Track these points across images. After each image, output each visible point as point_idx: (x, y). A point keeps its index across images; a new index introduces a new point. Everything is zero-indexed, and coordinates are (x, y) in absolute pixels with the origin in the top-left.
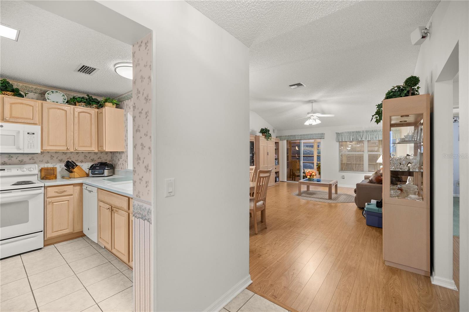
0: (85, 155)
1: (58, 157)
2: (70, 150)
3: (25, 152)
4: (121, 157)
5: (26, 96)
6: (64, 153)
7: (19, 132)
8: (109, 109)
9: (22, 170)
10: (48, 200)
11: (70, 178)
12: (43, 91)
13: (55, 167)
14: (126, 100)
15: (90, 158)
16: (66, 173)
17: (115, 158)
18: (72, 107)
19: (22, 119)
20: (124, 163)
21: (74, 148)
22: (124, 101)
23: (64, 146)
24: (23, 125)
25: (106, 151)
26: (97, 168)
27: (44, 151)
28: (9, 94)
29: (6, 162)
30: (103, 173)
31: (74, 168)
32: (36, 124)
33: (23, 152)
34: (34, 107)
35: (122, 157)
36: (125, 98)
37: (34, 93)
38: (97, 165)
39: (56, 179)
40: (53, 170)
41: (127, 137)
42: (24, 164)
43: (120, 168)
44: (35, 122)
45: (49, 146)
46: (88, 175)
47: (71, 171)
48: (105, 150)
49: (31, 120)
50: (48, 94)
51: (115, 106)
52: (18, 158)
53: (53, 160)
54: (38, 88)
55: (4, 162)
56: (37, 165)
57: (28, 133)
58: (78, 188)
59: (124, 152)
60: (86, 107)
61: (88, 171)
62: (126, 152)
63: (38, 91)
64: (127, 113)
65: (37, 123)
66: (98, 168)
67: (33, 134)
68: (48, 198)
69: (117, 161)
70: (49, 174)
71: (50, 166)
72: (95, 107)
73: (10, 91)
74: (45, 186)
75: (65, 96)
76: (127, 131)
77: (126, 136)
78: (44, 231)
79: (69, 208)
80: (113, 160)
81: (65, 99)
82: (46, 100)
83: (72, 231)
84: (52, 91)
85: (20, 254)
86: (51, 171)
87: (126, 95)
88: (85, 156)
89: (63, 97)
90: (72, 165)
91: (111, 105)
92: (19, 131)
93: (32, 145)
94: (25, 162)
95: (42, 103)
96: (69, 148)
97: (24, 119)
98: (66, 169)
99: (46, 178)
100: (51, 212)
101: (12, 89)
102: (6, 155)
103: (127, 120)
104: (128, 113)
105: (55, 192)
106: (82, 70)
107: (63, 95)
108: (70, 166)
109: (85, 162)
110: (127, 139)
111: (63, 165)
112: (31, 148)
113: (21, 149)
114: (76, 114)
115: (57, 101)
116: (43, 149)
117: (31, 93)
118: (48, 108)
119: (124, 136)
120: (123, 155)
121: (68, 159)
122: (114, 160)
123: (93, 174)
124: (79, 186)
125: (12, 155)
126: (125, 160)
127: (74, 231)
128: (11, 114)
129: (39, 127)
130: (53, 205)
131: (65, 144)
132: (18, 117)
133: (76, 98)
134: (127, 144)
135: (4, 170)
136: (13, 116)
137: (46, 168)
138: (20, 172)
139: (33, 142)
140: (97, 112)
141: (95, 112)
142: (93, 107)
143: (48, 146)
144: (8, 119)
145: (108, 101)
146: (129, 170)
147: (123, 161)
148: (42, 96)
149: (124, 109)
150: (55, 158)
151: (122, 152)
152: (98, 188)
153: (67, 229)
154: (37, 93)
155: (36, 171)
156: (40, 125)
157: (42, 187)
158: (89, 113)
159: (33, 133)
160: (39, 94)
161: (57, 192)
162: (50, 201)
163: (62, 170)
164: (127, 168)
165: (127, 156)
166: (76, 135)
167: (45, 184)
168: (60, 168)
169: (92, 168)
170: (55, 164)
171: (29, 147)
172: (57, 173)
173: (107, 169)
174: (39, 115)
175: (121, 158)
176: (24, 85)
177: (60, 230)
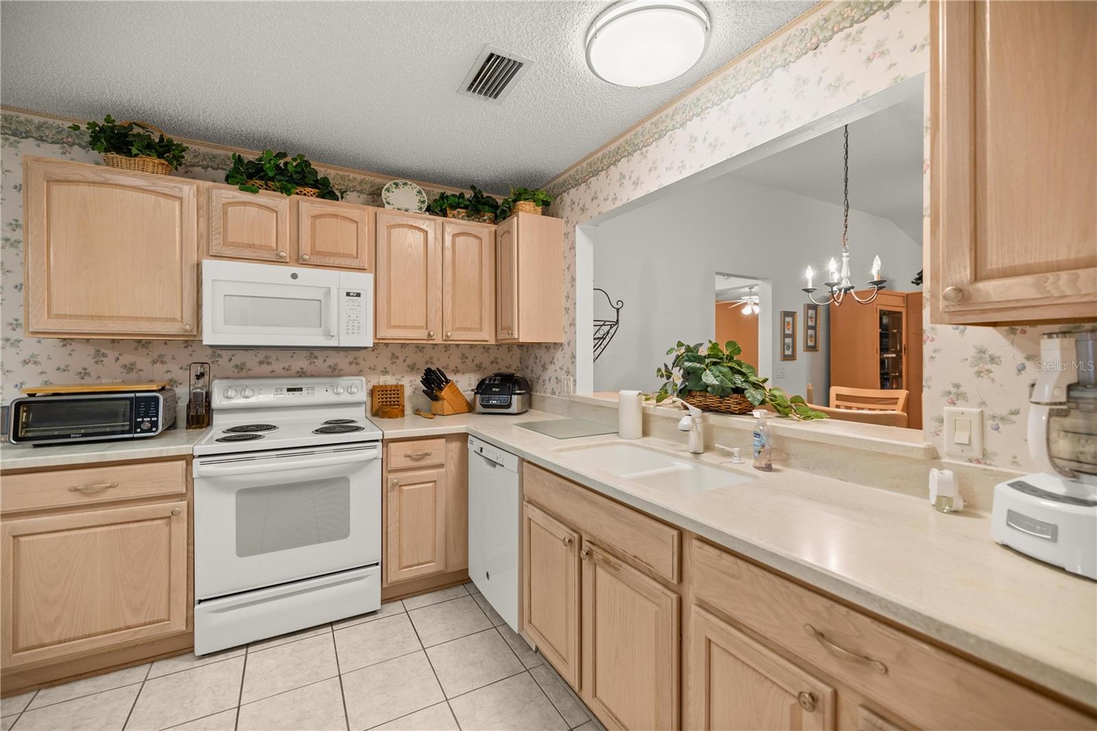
0: (463, 354)
1: (406, 357)
2: (434, 340)
3: (341, 345)
4: (553, 358)
5: (342, 198)
6: (420, 348)
7: (328, 291)
8: (527, 218)
9: (335, 391)
10: (391, 476)
11: (435, 415)
12: (376, 187)
13: (400, 383)
14: (569, 189)
15: (473, 360)
16: (424, 400)
17: (531, 362)
18: (440, 219)
19: (336, 256)
20: (563, 376)
21: (444, 335)
22: (565, 194)
23: (421, 327)
24: (338, 272)
25: (521, 341)
26: (494, 389)
27: (381, 341)
28: (309, 195)
29: (304, 370)
30: (509, 406)
31: (441, 389)
32: (362, 270)
33: (336, 344)
34: (359, 224)
35: (555, 360)
36: (567, 183)
37: (358, 192)
38: (494, 380)
39: (403, 416)
40: (396, 392)
41: (574, 298)
42: (340, 376)
43: (551, 391)
44: (361, 266)
45: (390, 328)
46: (471, 408)
47: (435, 396)
48: (518, 338)
49: (354, 258)
50: (388, 191)
51: (539, 209)
52: (327, 359)
53: (397, 366)
54: (367, 178)
55: (301, 371)
56: (364, 379)
57: (348, 294)
58: (455, 446)
59: (561, 344)
60: (469, 220)
61: (473, 396)
62: (569, 344)
63: (367, 187)
64: (574, 227)
65: (366, 268)
66: (497, 390)
67: (358, 295)
68: (390, 472)
69: (538, 369)
70: (388, 403)
71: (389, 380)
72: (490, 219)
73: (311, 184)
74: (385, 438)
75: (423, 193)
76: (574, 280)
77: (570, 297)
78: (383, 564)
79: (435, 502)
80: (527, 368)
81: (424, 202)
82: (384, 207)
83: (442, 568)
84: (395, 184)
85: (331, 624)
86: (393, 396)
87: (571, 172)
88: (464, 357)
89: (418, 198)
90: (438, 381)
91: (532, 209)
92: (329, 288)
93: (356, 325)
94: (341, 370)
95: (376, 214)
96: (432, 333)
97: (340, 257)
98: (424, 391)
99: (383, 412)
100: (398, 512)
101: (315, 179)
102: (305, 353)
103: (574, 248)
104: (576, 226)
105: (405, 456)
106: (477, 86)
107: (419, 192)
108: (434, 382)
109: (464, 373)
110: (575, 304)
111: (417, 380)
112: (353, 333)
113: (332, 336)
114: (448, 239)
115: (407, 207)
116: (378, 337)
117: (352, 193)
118: (387, 227)
119: (564, 298)
120: (559, 354)
121: (427, 363)
122: (530, 368)
123: (484, 406)
124: (460, 441)
125: (316, 353)
126: (565, 369)
127: (446, 567)
128: (313, 245)
129: (369, 277)
130: (400, 492)
131: (423, 324)
132: (328, 253)
133: (448, 196)
134: (574, 319)
135: (300, 389)
136: (317, 250)
137: (382, 386)
138: (329, 397)
139: (357, 317)
140: (493, 233)
141: (490, 232)
142: (485, 221)
143: (387, 328)
144: (307, 257)
145: (523, 197)
146: (578, 397)
147: (558, 369)
148: (375, 197)
149: (562, 218)
150: (400, 362)
151: (555, 344)
152: (522, 460)
153: (431, 562)
154: (364, 193)
155: (362, 395)
156: (371, 272)
157: (377, 441)
158: (475, 236)
159: (358, 292)
160: (368, 195)
161: (409, 456)
162: (395, 481)
163: (414, 392)
164: (574, 392)
165: (574, 357)
166: (448, 298)
167: (385, 432)
168: (411, 386)
169: (483, 388)
170: (400, 377)
171: (350, 332)
172: (405, 400)
173: (518, 392)
174: (369, 246)
175: (551, 363)
176: (340, 173)
177: (416, 562)
